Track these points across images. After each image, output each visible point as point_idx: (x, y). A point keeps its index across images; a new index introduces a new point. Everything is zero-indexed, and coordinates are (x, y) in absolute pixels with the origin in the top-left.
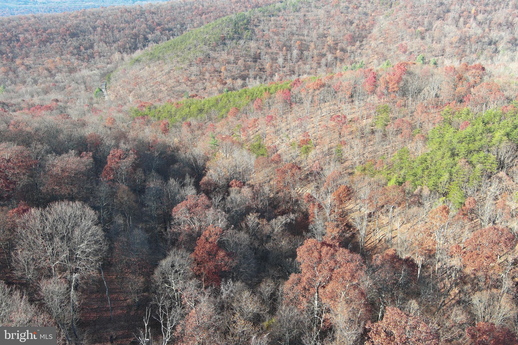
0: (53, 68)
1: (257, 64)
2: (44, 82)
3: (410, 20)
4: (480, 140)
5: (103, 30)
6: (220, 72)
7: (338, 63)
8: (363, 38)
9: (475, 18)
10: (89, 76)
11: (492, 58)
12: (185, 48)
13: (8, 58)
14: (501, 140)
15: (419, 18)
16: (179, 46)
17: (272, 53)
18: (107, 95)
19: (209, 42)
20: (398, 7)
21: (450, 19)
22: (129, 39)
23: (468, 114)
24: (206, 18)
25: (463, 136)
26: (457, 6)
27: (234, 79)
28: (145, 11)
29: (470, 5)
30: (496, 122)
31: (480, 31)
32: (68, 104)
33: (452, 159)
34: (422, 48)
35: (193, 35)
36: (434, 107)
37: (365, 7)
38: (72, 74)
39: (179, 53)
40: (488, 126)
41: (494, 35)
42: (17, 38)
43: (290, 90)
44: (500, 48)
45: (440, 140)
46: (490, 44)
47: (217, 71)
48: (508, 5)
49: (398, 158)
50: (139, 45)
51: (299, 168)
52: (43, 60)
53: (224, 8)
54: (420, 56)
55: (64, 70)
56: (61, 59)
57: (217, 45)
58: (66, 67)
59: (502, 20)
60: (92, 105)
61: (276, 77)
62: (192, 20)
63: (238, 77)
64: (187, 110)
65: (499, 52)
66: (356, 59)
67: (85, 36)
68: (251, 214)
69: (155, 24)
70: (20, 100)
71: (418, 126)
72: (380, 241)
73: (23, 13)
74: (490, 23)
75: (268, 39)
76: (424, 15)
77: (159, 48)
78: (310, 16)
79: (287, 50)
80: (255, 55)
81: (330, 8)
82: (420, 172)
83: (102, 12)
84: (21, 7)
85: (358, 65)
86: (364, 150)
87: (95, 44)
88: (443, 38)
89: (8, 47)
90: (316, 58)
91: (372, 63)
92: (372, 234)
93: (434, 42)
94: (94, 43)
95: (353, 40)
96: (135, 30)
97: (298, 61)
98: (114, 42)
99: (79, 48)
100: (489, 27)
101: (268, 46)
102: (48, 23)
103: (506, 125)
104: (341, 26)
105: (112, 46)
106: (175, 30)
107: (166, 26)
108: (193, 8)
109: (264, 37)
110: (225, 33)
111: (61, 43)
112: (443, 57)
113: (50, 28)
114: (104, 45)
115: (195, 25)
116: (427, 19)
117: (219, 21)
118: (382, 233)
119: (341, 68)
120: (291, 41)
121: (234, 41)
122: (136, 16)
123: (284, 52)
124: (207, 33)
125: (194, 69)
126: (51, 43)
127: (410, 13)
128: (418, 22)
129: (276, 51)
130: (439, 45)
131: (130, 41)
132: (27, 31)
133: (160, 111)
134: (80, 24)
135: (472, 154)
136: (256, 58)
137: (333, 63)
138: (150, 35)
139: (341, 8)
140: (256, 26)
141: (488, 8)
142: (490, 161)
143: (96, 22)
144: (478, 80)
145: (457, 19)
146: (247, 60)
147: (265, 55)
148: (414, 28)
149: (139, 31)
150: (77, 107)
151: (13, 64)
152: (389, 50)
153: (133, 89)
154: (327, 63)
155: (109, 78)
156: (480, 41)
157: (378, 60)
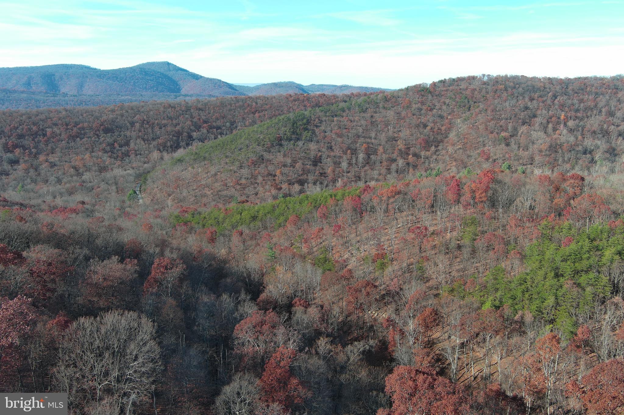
0: (81, 166)
1: (318, 168)
2: (69, 182)
3: (492, 124)
4: (588, 258)
5: (142, 126)
6: (275, 176)
7: (411, 170)
8: (439, 142)
9: (565, 125)
10: (123, 177)
11: (588, 169)
12: (236, 148)
13: (31, 153)
14: (613, 259)
15: (502, 123)
16: (229, 146)
17: (334, 157)
18: (142, 198)
19: (263, 143)
20: (477, 110)
21: (537, 125)
22: (171, 136)
23: (570, 229)
24: (260, 117)
25: (567, 254)
26: (544, 111)
27: (291, 183)
28: (191, 107)
29: (559, 110)
30: (604, 239)
31: (572, 139)
32: (96, 207)
33: (556, 280)
34: (507, 156)
35: (245, 134)
36: (529, 220)
37: (440, 109)
38: (103, 173)
39: (229, 154)
40: (595, 243)
41: (589, 143)
42: (44, 132)
43: (360, 197)
44: (597, 158)
45: (539, 258)
46: (585, 153)
47: (271, 175)
48: (600, 111)
49: (491, 277)
50: (182, 144)
51: (376, 287)
52: (70, 157)
53: (280, 107)
54: (505, 164)
55: (94, 168)
56: (91, 157)
57: (272, 146)
58: (97, 165)
59: (596, 127)
60: (124, 209)
61: (339, 183)
62: (244, 118)
63: (295, 181)
64: (238, 217)
65: (596, 162)
66: (432, 165)
67: (121, 132)
68: (322, 339)
69: (202, 121)
70: (40, 201)
71: (512, 241)
72: (475, 378)
73: (50, 105)
74: (583, 130)
75: (330, 141)
76: (507, 119)
77: (206, 147)
78: (378, 117)
79: (353, 154)
80: (315, 157)
81: (400, 109)
82: (519, 294)
83: (143, 107)
84: (49, 99)
85: (434, 172)
86: (450, 268)
87: (132, 141)
88: (530, 145)
89: (33, 142)
90: (385, 163)
91: (450, 171)
92: (465, 369)
93: (521, 149)
94: (130, 140)
95: (427, 144)
96: (178, 128)
97: (365, 166)
98: (153, 139)
99: (113, 145)
100: (582, 135)
101: (331, 148)
102: (81, 117)
103: (617, 242)
104: (413, 129)
105: (151, 144)
106: (223, 128)
107: (214, 124)
108: (246, 105)
109: (326, 139)
110: (281, 133)
111: (93, 139)
112: (532, 166)
113: (83, 122)
114: (142, 142)
115: (247, 123)
116: (511, 124)
117: (275, 120)
118: (478, 368)
119: (414, 175)
120: (356, 144)
121: (292, 142)
122: (181, 112)
123: (349, 156)
124: (261, 132)
125: (245, 172)
126: (81, 139)
127: (491, 117)
128: (501, 126)
129: (339, 155)
130: (527, 153)
131: (172, 139)
132: (56, 125)
133: (205, 218)
134: (117, 118)
135: (579, 274)
136: (317, 161)
137: (405, 170)
138: (195, 133)
139: (413, 109)
140: (317, 126)
141: (578, 115)
142: (602, 284)
143: (134, 117)
144: (578, 191)
145: (545, 125)
146: (306, 163)
147: (327, 158)
148: (497, 133)
149: (183, 128)
150: (106, 211)
151: (36, 161)
152: (469, 156)
153: (173, 192)
154: (398, 169)
155: (145, 179)
156: (574, 150)
157: (457, 167)
